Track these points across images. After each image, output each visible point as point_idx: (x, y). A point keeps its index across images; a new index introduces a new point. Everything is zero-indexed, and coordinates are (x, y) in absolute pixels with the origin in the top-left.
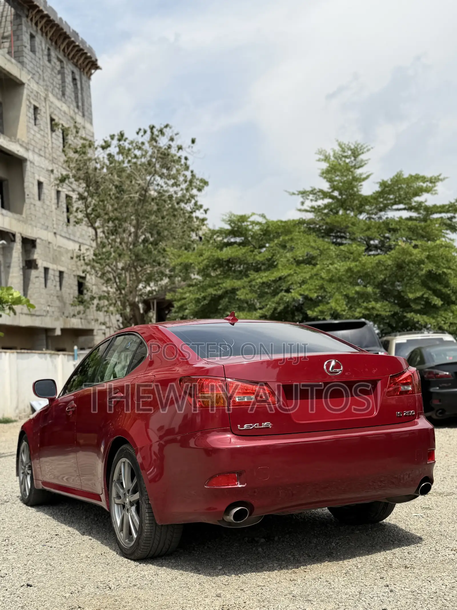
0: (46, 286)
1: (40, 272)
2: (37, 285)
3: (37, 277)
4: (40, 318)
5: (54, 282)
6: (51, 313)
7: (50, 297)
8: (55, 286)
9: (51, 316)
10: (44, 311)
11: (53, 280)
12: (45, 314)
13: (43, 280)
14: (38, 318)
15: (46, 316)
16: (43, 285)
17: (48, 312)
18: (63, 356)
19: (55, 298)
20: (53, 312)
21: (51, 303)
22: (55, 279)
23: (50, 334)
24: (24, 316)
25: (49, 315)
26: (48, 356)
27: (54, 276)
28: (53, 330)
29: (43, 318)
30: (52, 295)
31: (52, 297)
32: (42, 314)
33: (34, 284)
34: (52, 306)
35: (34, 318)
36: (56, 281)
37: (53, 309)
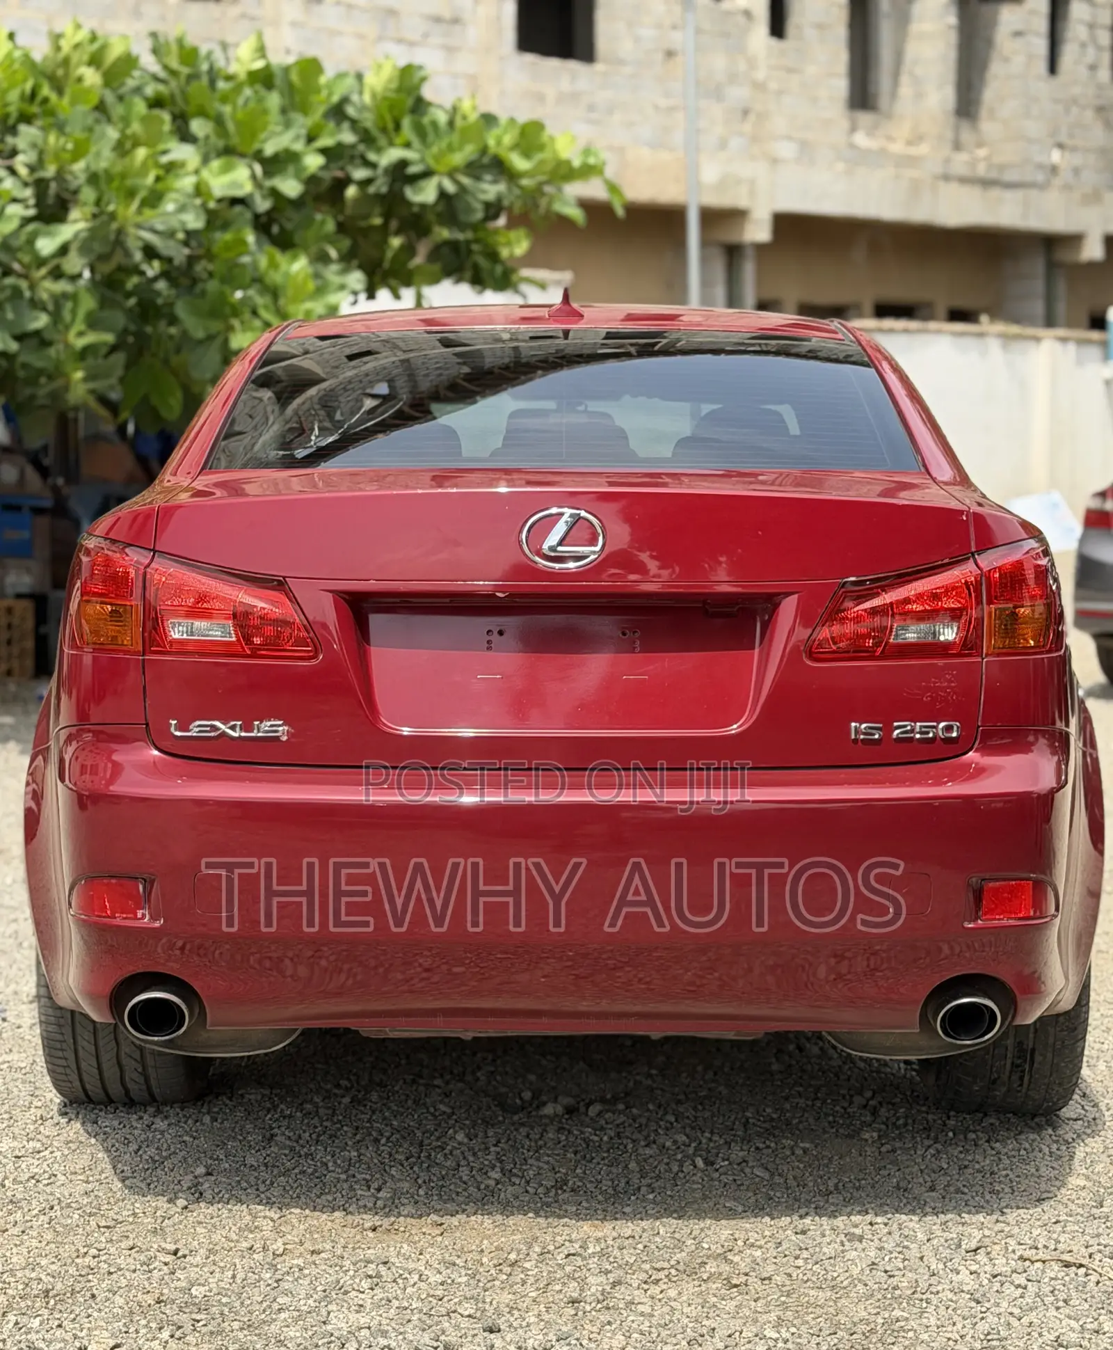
0: (1053, 67)
1: (1033, 12)
2: (1018, 62)
3: (1018, 34)
4: (1019, 194)
5: (1091, 51)
6: (1065, 176)
7: (1067, 111)
8: (1093, 68)
9: (1067, 187)
10: (1040, 166)
11: (1083, 45)
12: (1040, 177)
13: (1041, 46)
14: (1009, 195)
15: (1042, 187)
16: (1042, 65)
17: (1054, 169)
18: (1058, 346)
19: (1089, 114)
20: (1076, 171)
21: (1071, 136)
22: (1093, 39)
23: (1063, 255)
24: (954, 187)
25: (1057, 182)
26: (994, 345)
27: (1092, 26)
28: (1074, 240)
29: (1033, 193)
30: (1074, 101)
31: (1075, 110)
32: (1028, 177)
33: (1007, 60)
34: (1074, 149)
35: (995, 193)
36: (1099, 48)
37: (1077, 160)
